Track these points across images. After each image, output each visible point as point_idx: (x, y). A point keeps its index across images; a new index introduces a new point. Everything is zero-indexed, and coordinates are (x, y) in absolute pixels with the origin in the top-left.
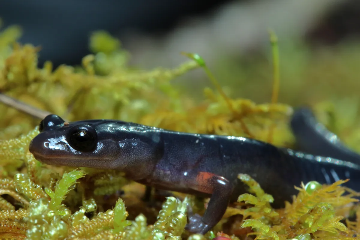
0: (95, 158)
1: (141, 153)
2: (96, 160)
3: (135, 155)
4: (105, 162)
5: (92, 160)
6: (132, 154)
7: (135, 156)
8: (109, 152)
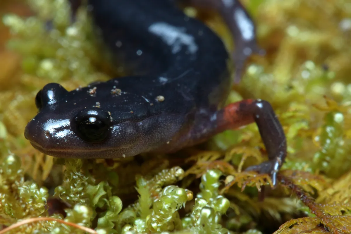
0: (109, 149)
1: (168, 129)
2: (110, 151)
3: (160, 133)
4: (121, 151)
5: (106, 151)
6: (156, 133)
7: (159, 135)
8: (127, 139)
